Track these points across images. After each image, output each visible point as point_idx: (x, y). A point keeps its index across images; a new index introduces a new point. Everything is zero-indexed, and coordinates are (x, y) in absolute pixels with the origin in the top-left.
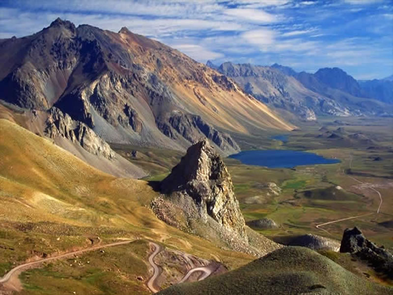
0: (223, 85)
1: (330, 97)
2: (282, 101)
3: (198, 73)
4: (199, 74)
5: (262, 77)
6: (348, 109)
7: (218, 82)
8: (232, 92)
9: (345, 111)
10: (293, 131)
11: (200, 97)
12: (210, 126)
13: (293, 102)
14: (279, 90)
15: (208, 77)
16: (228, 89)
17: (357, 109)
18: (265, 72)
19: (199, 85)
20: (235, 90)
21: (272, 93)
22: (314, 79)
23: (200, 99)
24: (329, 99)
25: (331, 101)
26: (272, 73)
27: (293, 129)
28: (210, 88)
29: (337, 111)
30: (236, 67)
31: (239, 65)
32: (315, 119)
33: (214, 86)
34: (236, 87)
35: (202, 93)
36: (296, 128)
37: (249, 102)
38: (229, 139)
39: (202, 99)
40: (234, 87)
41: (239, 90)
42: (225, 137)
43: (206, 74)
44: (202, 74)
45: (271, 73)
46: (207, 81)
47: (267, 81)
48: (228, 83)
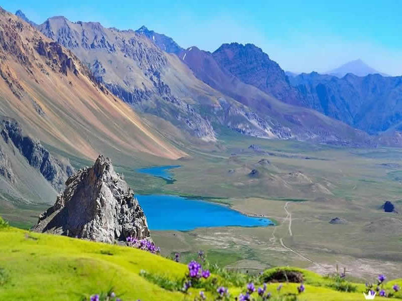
0: (55, 61)
1: (239, 99)
2: (156, 101)
3: (7, 34)
4: (10, 35)
5: (123, 51)
6: (270, 125)
7: (45, 55)
8: (70, 76)
9: (265, 127)
10: (179, 159)
11: (11, 82)
12: (35, 140)
13: (176, 105)
14: (151, 79)
15: (26, 42)
16: (63, 71)
17: (286, 126)
18: (127, 42)
19: (9, 57)
20: (76, 72)
21: (139, 83)
22: (213, 62)
23: (10, 86)
24: (239, 104)
25: (242, 108)
26: (140, 45)
27: (179, 158)
28: (30, 64)
29: (252, 127)
30: (73, 28)
31: (80, 23)
32: (215, 140)
33: (37, 62)
34: (78, 67)
35: (14, 75)
36: (185, 154)
37: (101, 99)
38: (68, 168)
39: (14, 87)
40: (74, 66)
41: (82, 72)
42: (61, 165)
43: (22, 35)
44: (16, 36)
45: (137, 45)
46: (23, 51)
47: (129, 60)
48: (64, 59)
